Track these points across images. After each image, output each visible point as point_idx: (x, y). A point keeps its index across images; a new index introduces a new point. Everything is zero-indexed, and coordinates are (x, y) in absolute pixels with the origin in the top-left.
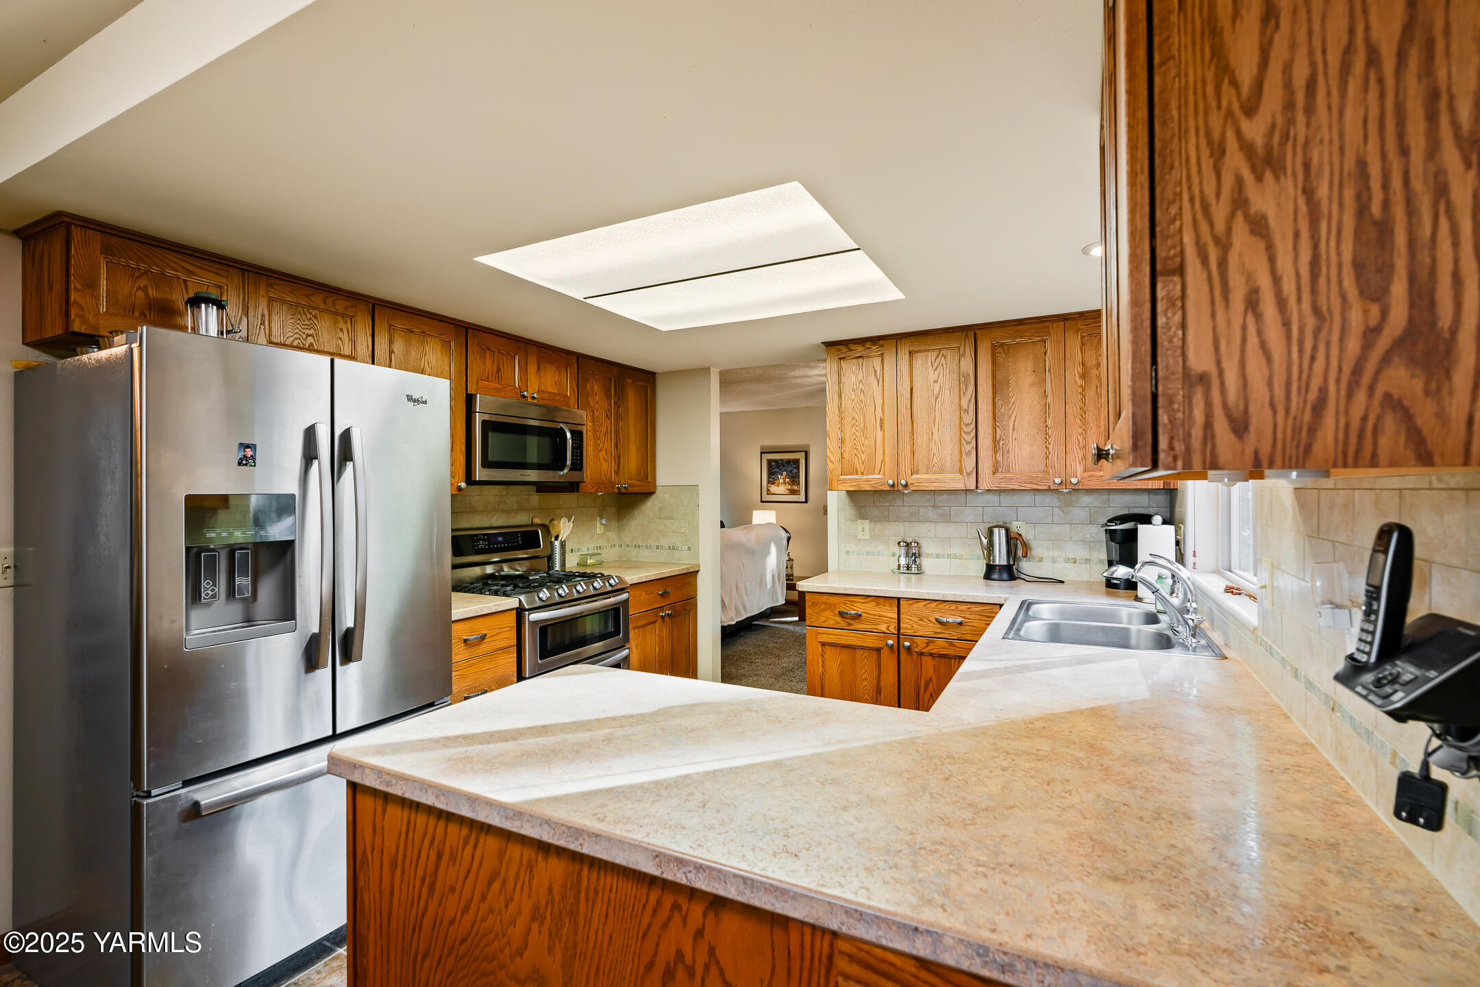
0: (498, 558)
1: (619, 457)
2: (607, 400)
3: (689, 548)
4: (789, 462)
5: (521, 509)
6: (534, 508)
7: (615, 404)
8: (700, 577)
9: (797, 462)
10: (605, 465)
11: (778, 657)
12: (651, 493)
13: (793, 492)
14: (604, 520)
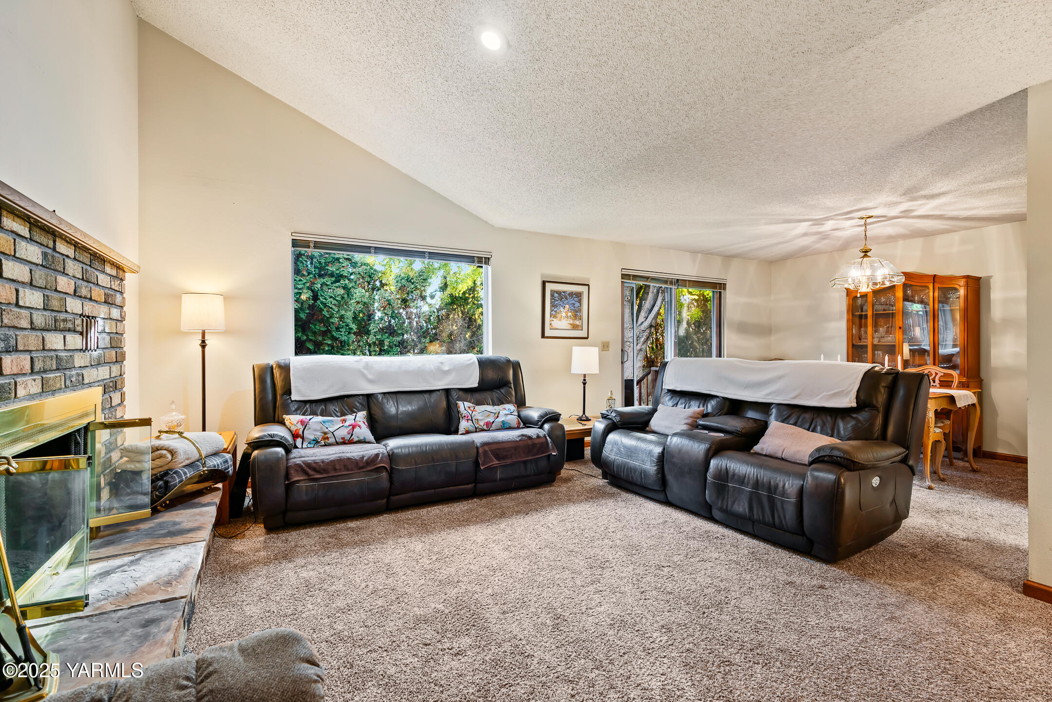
4: (571, 294)
9: (579, 295)
13: (575, 327)
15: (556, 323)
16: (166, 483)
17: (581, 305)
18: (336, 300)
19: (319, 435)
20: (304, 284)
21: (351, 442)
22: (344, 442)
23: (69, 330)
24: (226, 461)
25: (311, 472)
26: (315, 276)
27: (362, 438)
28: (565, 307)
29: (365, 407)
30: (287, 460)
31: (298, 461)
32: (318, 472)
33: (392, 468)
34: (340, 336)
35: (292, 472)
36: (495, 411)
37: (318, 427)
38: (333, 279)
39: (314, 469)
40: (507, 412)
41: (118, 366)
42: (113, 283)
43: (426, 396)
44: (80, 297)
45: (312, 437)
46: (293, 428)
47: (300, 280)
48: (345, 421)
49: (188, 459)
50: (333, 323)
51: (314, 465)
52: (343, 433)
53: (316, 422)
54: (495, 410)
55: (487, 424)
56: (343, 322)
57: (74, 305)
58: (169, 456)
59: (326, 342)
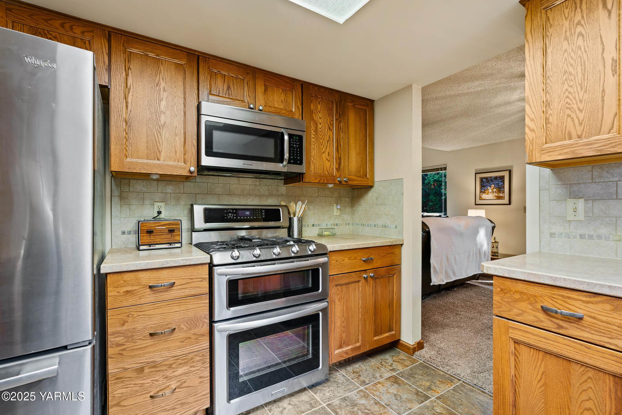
0: (247, 225)
1: (340, 159)
2: (329, 117)
3: (396, 227)
4: (496, 178)
5: (270, 195)
6: (282, 195)
7: (337, 120)
8: (404, 249)
9: (502, 178)
10: (328, 164)
11: (480, 312)
12: (371, 187)
13: (499, 198)
14: (339, 206)
15: (484, 196)
17: (503, 184)
28: (491, 186)
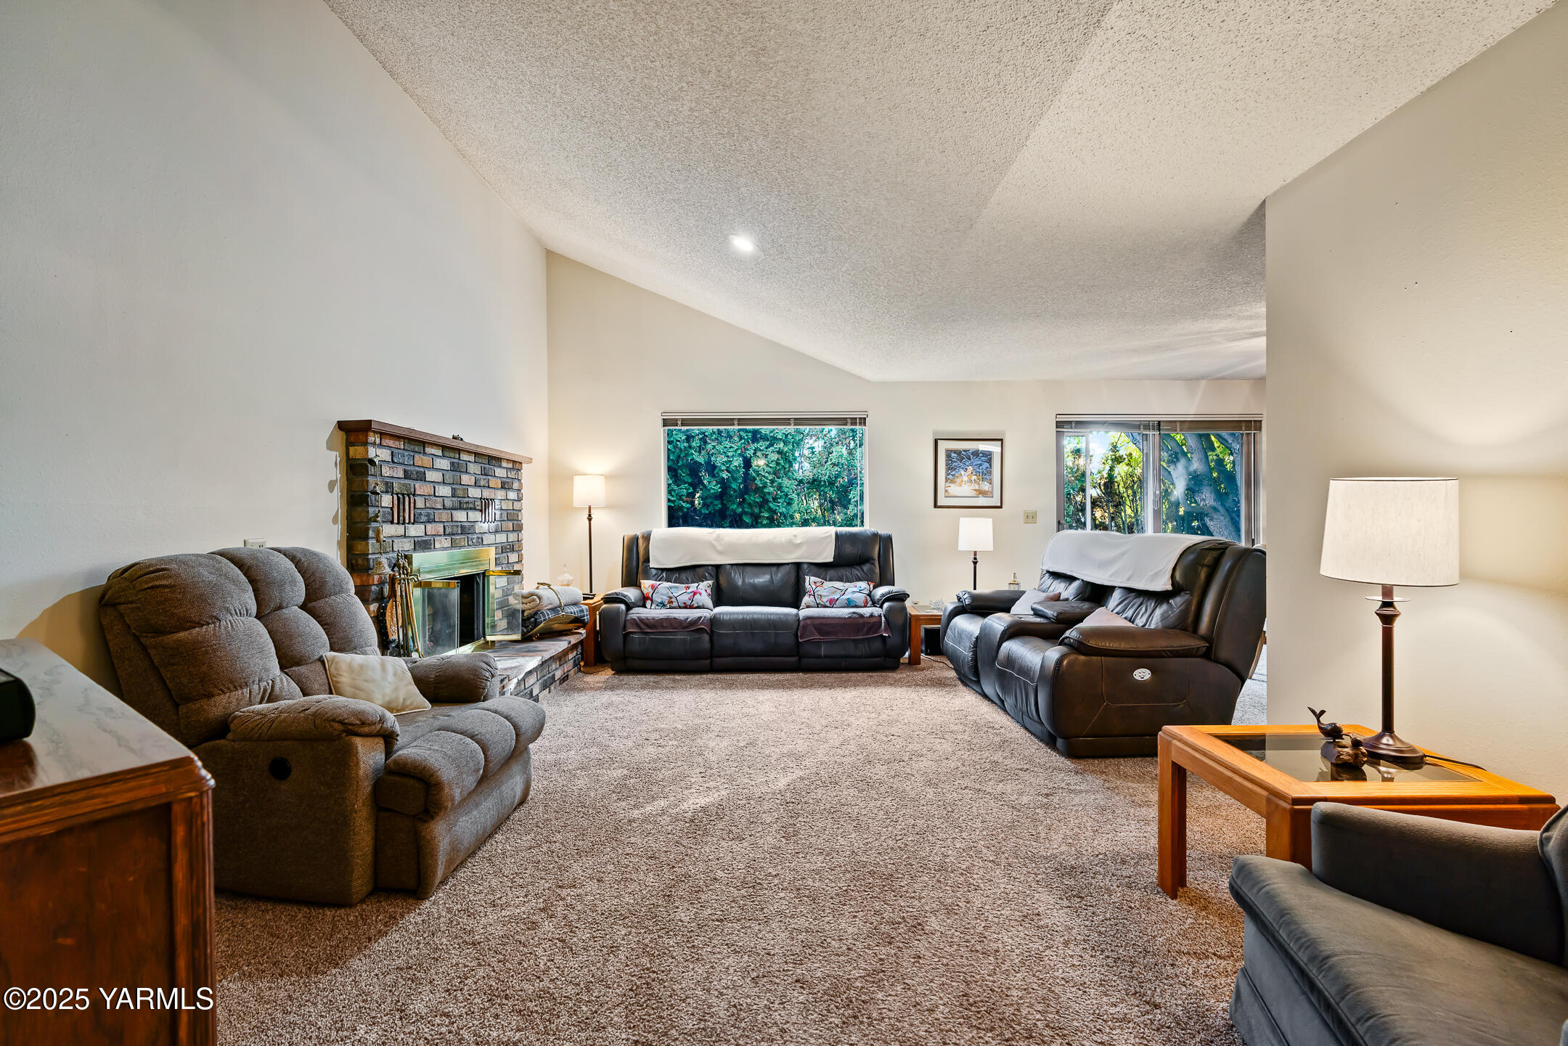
4: (976, 453)
9: (987, 453)
13: (981, 493)
15: (954, 489)
16: (536, 619)
17: (991, 465)
18: (770, 467)
19: (666, 600)
20: (736, 451)
21: (691, 607)
22: (686, 607)
23: (471, 509)
24: (582, 611)
25: (643, 626)
26: (748, 442)
27: (701, 604)
28: (967, 469)
29: (712, 577)
30: (626, 615)
31: (635, 616)
32: (650, 627)
33: (712, 631)
34: (777, 508)
35: (628, 624)
36: (842, 588)
37: (665, 591)
38: (768, 443)
39: (646, 625)
40: (856, 590)
41: (515, 534)
42: (509, 473)
43: (774, 569)
44: (480, 486)
45: (660, 601)
46: (645, 592)
47: (731, 447)
48: (688, 588)
49: (551, 604)
50: (769, 493)
51: (646, 621)
52: (685, 598)
53: (665, 587)
54: (844, 586)
55: (831, 601)
56: (781, 492)
57: (474, 493)
58: (538, 600)
59: (762, 514)
